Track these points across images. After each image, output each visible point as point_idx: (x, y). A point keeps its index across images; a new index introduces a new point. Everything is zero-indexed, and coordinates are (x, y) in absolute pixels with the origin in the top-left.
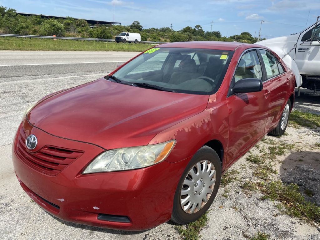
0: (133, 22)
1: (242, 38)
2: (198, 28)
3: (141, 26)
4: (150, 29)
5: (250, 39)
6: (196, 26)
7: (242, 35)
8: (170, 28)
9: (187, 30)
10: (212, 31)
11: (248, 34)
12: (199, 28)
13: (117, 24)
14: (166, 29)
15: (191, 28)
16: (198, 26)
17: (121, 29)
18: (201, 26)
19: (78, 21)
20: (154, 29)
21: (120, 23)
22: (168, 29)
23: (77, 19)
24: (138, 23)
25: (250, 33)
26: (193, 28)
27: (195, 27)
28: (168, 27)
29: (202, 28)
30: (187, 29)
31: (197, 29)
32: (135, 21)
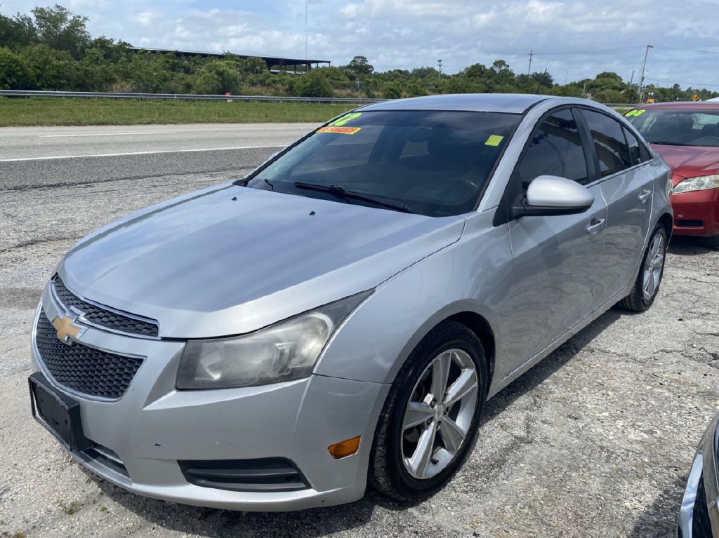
0: (352, 59)
1: (600, 86)
2: (500, 67)
3: (371, 67)
4: (390, 72)
5: (619, 86)
6: (496, 63)
7: (599, 80)
8: (437, 68)
9: (475, 72)
10: (531, 73)
11: (614, 76)
12: (503, 68)
13: (321, 65)
14: (425, 71)
15: (484, 66)
16: (499, 63)
17: (336, 74)
18: (507, 63)
19: (247, 60)
20: (400, 71)
21: (329, 62)
22: (430, 71)
23: (245, 57)
24: (364, 59)
25: (618, 74)
26: (488, 67)
27: (492, 65)
28: (430, 67)
29: (508, 66)
30: (475, 70)
31: (497, 69)
32: (357, 55)
